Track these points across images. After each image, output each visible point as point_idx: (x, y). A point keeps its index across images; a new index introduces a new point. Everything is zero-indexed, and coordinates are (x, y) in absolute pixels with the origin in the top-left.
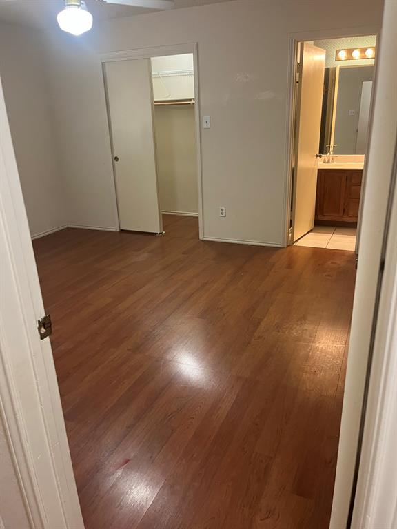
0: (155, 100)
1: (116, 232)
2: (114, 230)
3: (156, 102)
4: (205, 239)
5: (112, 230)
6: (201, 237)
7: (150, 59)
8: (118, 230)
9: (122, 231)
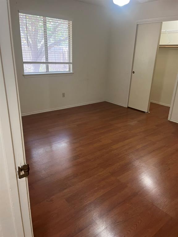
0: (160, 44)
1: (125, 108)
2: (125, 106)
3: (160, 45)
4: (171, 120)
5: (123, 106)
6: (169, 119)
7: (162, 22)
8: (127, 107)
9: (128, 107)
